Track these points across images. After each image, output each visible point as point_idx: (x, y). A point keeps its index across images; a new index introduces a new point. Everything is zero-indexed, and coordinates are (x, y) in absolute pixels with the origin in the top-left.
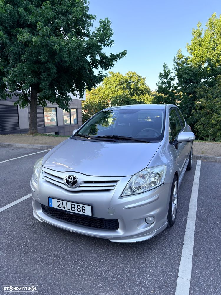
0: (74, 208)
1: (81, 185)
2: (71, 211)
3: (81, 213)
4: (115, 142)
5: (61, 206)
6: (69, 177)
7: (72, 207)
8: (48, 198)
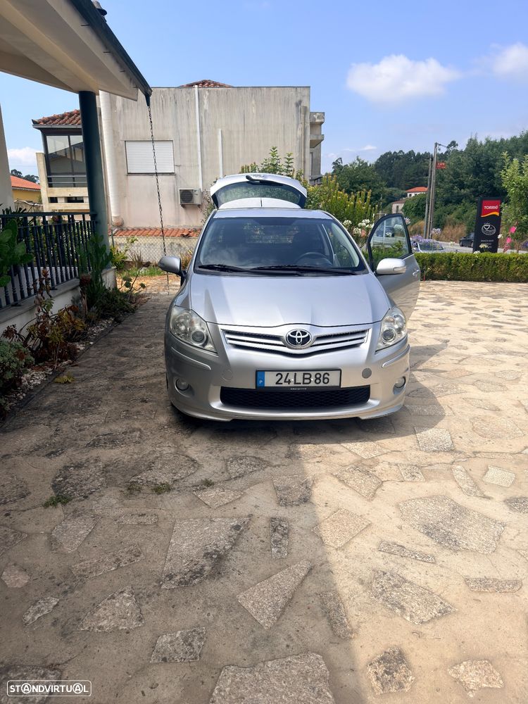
0: (309, 379)
1: (314, 344)
2: (302, 385)
3: (322, 384)
4: (300, 276)
5: (282, 381)
6: (294, 333)
7: (304, 379)
8: (257, 371)
